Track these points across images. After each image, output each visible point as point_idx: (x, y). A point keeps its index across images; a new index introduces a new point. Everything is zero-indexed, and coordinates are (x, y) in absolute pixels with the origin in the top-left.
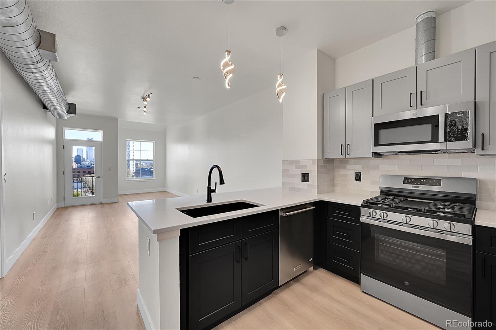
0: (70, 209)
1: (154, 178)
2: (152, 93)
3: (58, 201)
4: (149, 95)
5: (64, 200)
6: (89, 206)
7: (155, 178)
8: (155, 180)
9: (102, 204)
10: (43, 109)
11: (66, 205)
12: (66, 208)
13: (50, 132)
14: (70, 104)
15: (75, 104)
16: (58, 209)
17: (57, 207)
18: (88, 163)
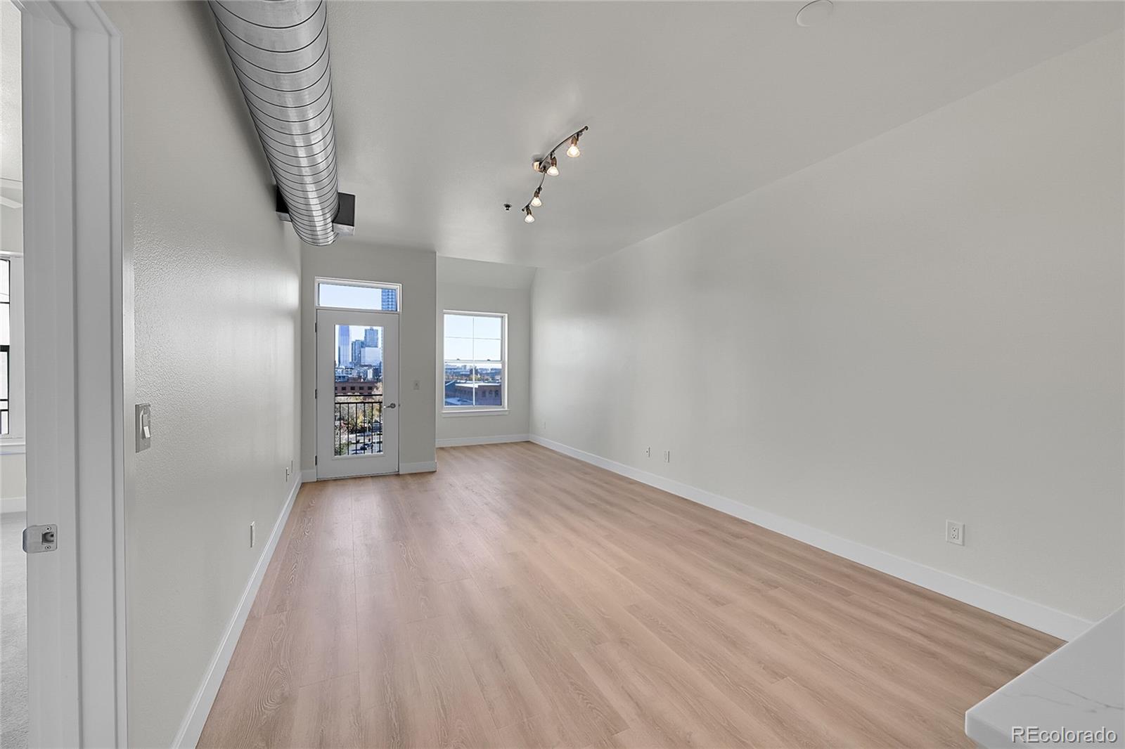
0: (331, 489)
1: (503, 407)
2: (586, 128)
3: (303, 466)
4: (576, 135)
5: (316, 464)
6: (370, 480)
7: (506, 409)
8: (507, 413)
9: (398, 475)
10: (276, 212)
11: (322, 476)
12: (322, 483)
13: (288, 291)
14: (341, 196)
15: (354, 196)
16: (303, 485)
17: (301, 482)
18: (341, 370)
